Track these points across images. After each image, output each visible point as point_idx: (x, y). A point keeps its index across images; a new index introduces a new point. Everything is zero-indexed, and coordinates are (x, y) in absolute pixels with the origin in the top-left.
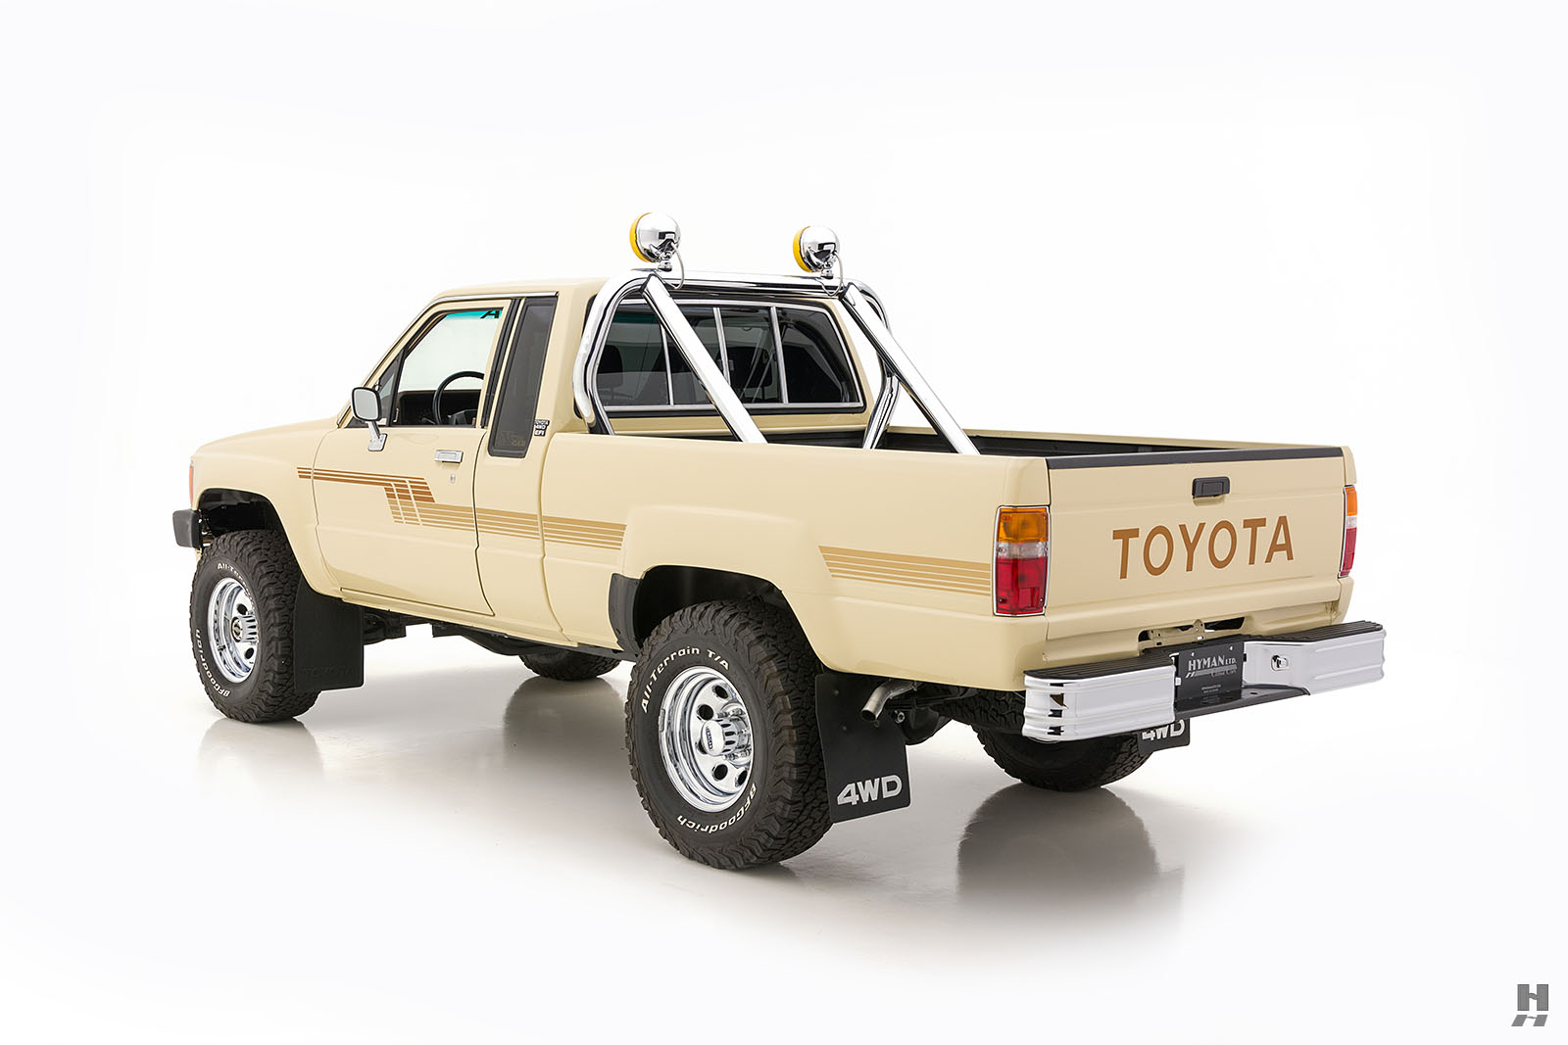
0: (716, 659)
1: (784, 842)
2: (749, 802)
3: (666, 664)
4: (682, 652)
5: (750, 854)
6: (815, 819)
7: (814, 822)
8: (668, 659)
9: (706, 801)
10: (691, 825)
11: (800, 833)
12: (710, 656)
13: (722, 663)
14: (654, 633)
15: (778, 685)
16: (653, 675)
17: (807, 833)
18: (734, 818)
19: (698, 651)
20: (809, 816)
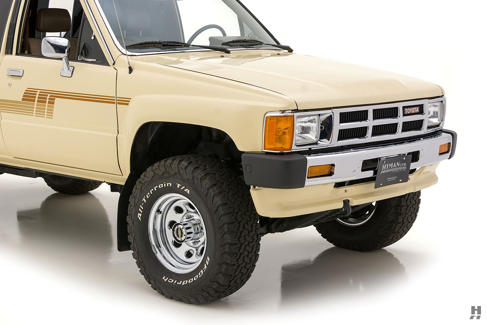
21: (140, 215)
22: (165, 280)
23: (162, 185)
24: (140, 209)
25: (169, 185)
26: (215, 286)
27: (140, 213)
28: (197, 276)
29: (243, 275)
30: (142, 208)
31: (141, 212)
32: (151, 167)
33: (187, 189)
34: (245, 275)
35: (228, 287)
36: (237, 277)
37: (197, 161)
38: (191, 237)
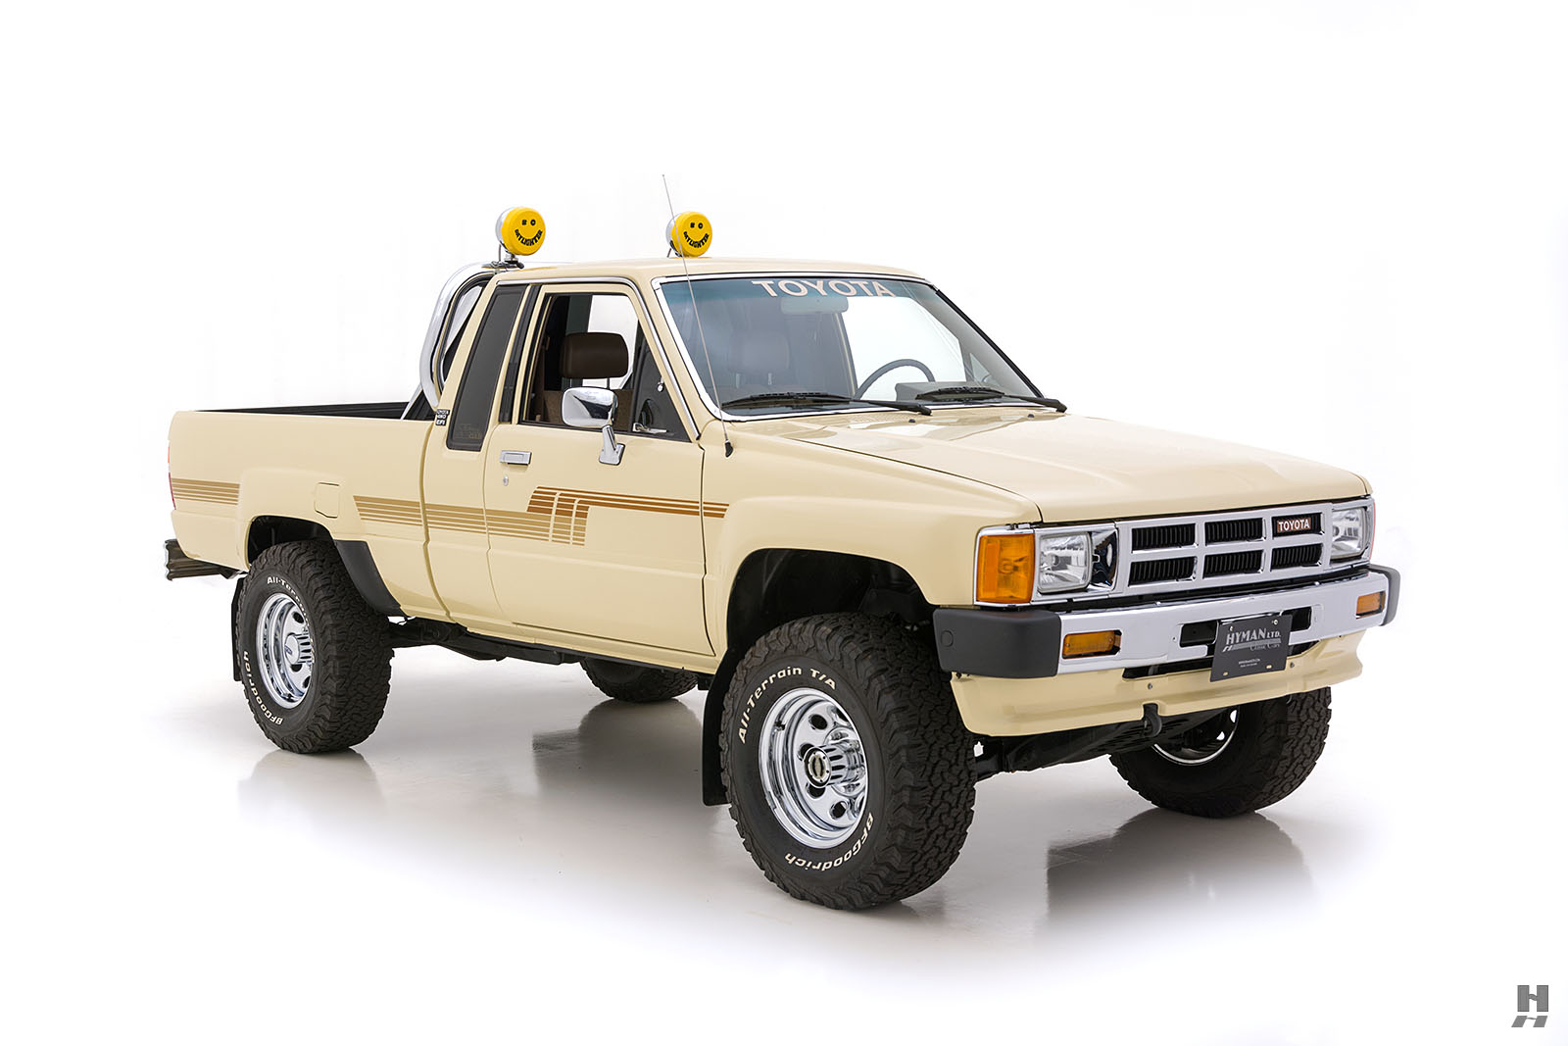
21: (742, 731)
22: (790, 862)
23: (784, 671)
24: (743, 721)
25: (797, 671)
26: (884, 872)
27: (744, 728)
28: (850, 852)
29: (940, 852)
30: (748, 719)
31: (746, 725)
32: (763, 637)
33: (830, 680)
34: (945, 851)
35: (911, 875)
36: (928, 856)
37: (852, 625)
38: (841, 776)
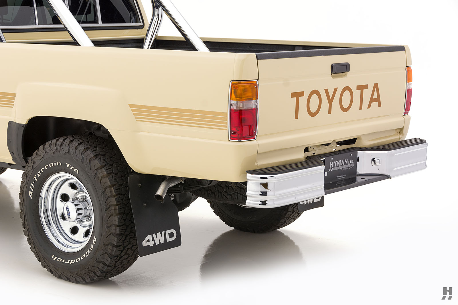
0: (71, 168)
1: (112, 267)
2: (92, 247)
3: (42, 172)
4: (51, 165)
5: (94, 275)
6: (129, 254)
7: (129, 257)
8: (43, 168)
9: (67, 246)
10: (59, 260)
11: (121, 263)
12: (68, 166)
13: (75, 170)
14: (34, 154)
15: (107, 182)
16: (35, 178)
17: (125, 262)
18: (84, 255)
19: (60, 163)
20: (126, 253)
